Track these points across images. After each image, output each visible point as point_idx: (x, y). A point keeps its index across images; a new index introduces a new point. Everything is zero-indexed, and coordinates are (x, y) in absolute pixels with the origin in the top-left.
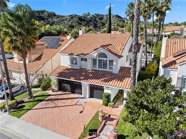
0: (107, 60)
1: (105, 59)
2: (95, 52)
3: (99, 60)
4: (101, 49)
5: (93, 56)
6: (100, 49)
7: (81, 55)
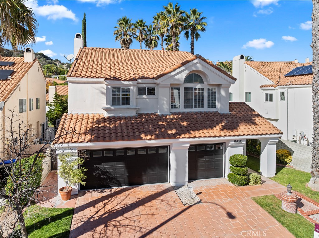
0: (202, 89)
1: (199, 86)
2: (183, 68)
3: (185, 89)
4: (197, 63)
5: (176, 79)
6: (196, 61)
7: (140, 81)
